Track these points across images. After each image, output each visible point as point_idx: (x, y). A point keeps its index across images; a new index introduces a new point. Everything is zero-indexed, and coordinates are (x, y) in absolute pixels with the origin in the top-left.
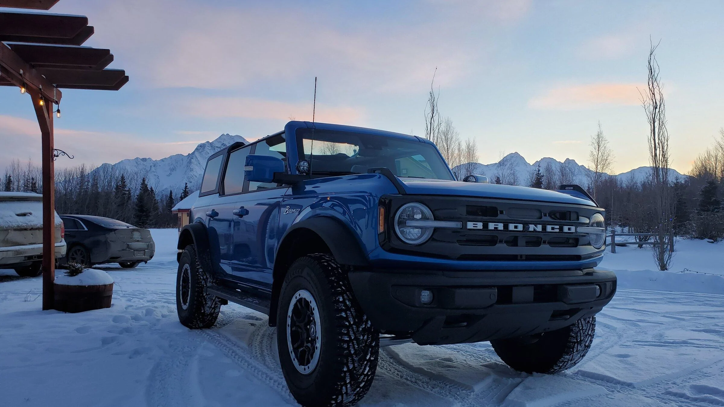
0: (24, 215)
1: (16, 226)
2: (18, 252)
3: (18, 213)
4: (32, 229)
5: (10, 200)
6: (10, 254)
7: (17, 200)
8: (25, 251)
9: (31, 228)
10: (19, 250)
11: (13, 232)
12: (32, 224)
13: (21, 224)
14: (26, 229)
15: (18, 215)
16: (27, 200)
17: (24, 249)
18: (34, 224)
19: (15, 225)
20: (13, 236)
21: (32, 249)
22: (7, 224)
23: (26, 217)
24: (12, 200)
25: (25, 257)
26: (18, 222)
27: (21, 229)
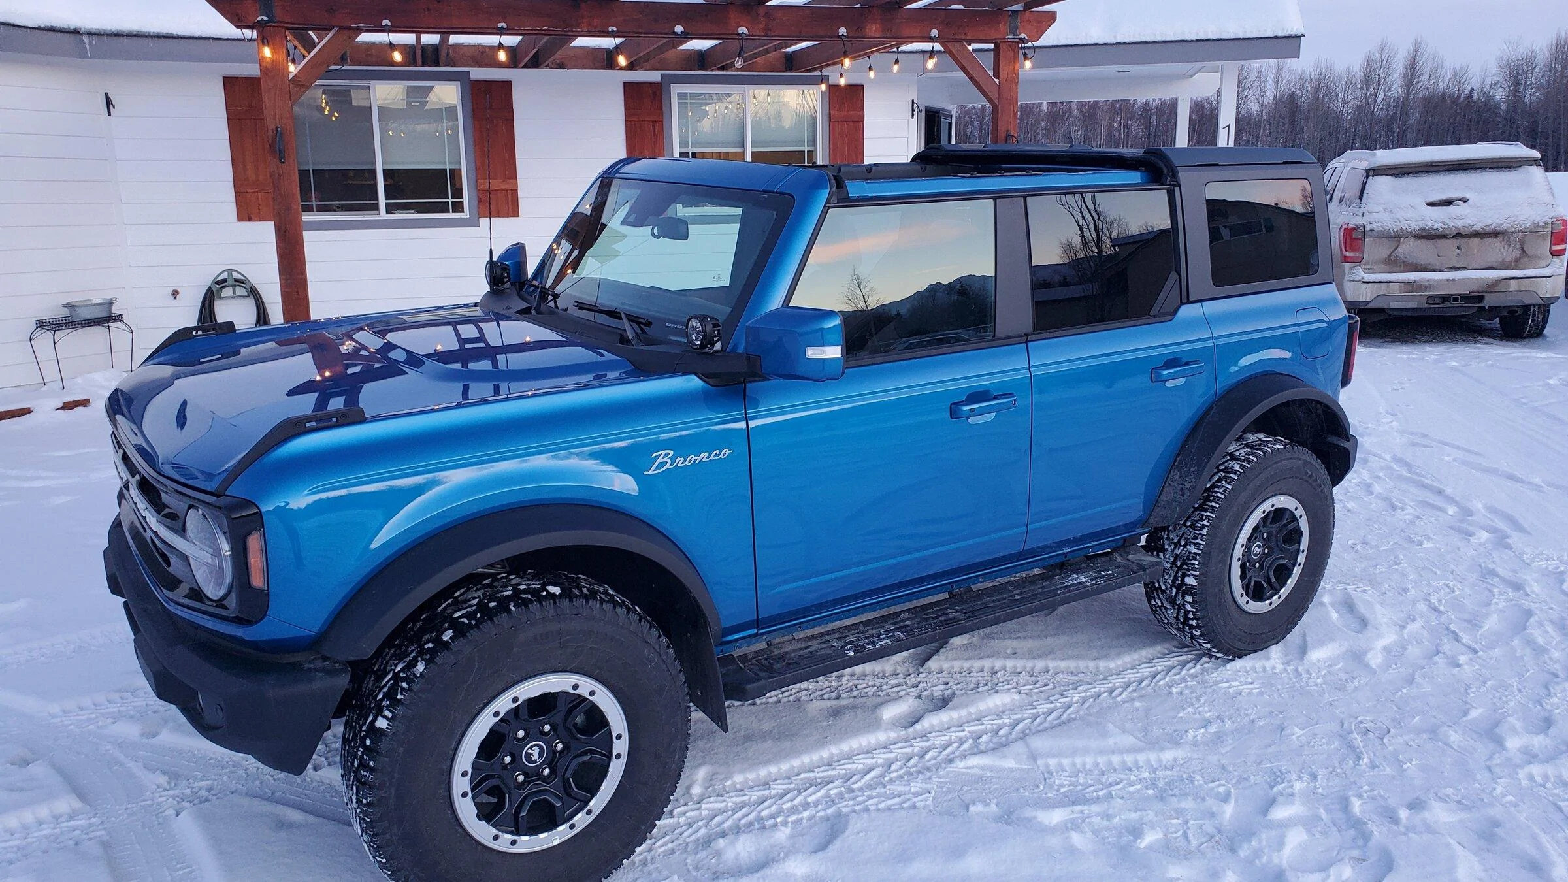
0: (1448, 203)
1: (1417, 228)
2: (1412, 286)
3: (1431, 200)
4: (1458, 235)
5: (1428, 169)
6: (1395, 289)
7: (1445, 168)
8: (1428, 285)
9: (1455, 233)
10: (1415, 282)
11: (1411, 241)
12: (1460, 224)
13: (1430, 224)
14: (1444, 236)
15: (1431, 204)
16: (1472, 169)
17: (1429, 281)
18: (1467, 225)
19: (1416, 226)
20: (1408, 249)
21: (1448, 280)
22: (1399, 224)
23: (1451, 208)
24: (1432, 169)
25: (1430, 297)
26: (1423, 220)
27: (1428, 235)
